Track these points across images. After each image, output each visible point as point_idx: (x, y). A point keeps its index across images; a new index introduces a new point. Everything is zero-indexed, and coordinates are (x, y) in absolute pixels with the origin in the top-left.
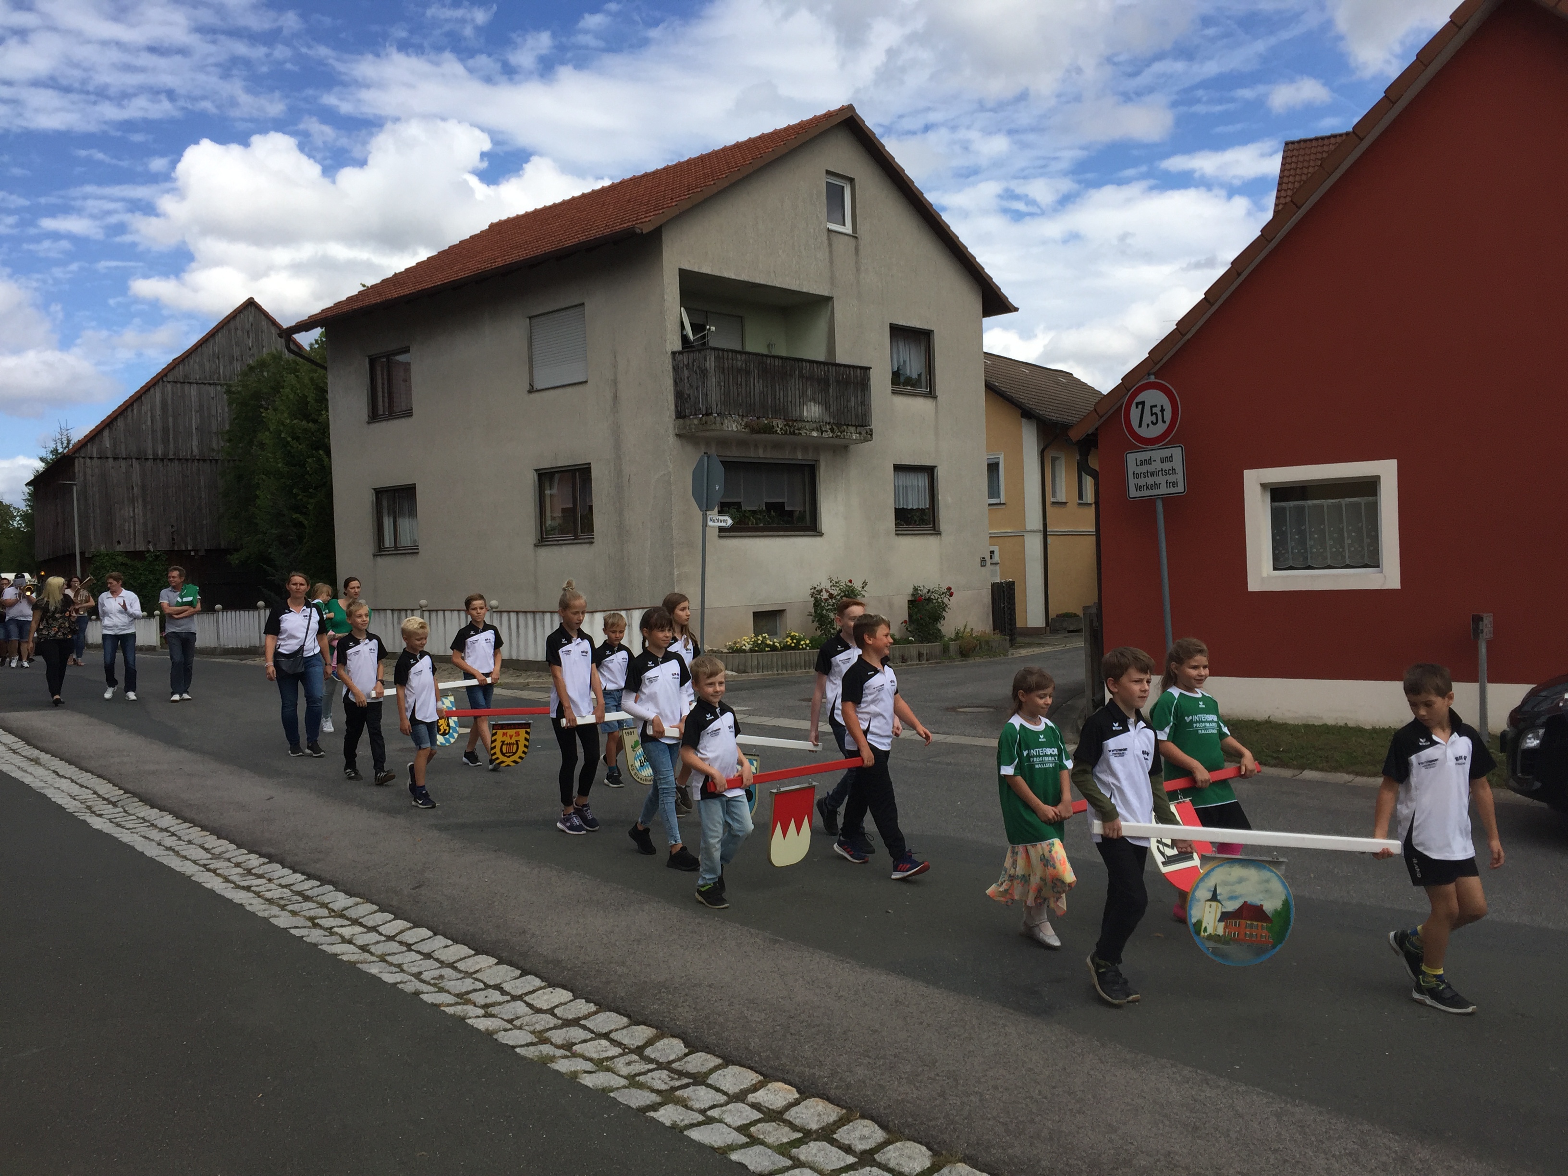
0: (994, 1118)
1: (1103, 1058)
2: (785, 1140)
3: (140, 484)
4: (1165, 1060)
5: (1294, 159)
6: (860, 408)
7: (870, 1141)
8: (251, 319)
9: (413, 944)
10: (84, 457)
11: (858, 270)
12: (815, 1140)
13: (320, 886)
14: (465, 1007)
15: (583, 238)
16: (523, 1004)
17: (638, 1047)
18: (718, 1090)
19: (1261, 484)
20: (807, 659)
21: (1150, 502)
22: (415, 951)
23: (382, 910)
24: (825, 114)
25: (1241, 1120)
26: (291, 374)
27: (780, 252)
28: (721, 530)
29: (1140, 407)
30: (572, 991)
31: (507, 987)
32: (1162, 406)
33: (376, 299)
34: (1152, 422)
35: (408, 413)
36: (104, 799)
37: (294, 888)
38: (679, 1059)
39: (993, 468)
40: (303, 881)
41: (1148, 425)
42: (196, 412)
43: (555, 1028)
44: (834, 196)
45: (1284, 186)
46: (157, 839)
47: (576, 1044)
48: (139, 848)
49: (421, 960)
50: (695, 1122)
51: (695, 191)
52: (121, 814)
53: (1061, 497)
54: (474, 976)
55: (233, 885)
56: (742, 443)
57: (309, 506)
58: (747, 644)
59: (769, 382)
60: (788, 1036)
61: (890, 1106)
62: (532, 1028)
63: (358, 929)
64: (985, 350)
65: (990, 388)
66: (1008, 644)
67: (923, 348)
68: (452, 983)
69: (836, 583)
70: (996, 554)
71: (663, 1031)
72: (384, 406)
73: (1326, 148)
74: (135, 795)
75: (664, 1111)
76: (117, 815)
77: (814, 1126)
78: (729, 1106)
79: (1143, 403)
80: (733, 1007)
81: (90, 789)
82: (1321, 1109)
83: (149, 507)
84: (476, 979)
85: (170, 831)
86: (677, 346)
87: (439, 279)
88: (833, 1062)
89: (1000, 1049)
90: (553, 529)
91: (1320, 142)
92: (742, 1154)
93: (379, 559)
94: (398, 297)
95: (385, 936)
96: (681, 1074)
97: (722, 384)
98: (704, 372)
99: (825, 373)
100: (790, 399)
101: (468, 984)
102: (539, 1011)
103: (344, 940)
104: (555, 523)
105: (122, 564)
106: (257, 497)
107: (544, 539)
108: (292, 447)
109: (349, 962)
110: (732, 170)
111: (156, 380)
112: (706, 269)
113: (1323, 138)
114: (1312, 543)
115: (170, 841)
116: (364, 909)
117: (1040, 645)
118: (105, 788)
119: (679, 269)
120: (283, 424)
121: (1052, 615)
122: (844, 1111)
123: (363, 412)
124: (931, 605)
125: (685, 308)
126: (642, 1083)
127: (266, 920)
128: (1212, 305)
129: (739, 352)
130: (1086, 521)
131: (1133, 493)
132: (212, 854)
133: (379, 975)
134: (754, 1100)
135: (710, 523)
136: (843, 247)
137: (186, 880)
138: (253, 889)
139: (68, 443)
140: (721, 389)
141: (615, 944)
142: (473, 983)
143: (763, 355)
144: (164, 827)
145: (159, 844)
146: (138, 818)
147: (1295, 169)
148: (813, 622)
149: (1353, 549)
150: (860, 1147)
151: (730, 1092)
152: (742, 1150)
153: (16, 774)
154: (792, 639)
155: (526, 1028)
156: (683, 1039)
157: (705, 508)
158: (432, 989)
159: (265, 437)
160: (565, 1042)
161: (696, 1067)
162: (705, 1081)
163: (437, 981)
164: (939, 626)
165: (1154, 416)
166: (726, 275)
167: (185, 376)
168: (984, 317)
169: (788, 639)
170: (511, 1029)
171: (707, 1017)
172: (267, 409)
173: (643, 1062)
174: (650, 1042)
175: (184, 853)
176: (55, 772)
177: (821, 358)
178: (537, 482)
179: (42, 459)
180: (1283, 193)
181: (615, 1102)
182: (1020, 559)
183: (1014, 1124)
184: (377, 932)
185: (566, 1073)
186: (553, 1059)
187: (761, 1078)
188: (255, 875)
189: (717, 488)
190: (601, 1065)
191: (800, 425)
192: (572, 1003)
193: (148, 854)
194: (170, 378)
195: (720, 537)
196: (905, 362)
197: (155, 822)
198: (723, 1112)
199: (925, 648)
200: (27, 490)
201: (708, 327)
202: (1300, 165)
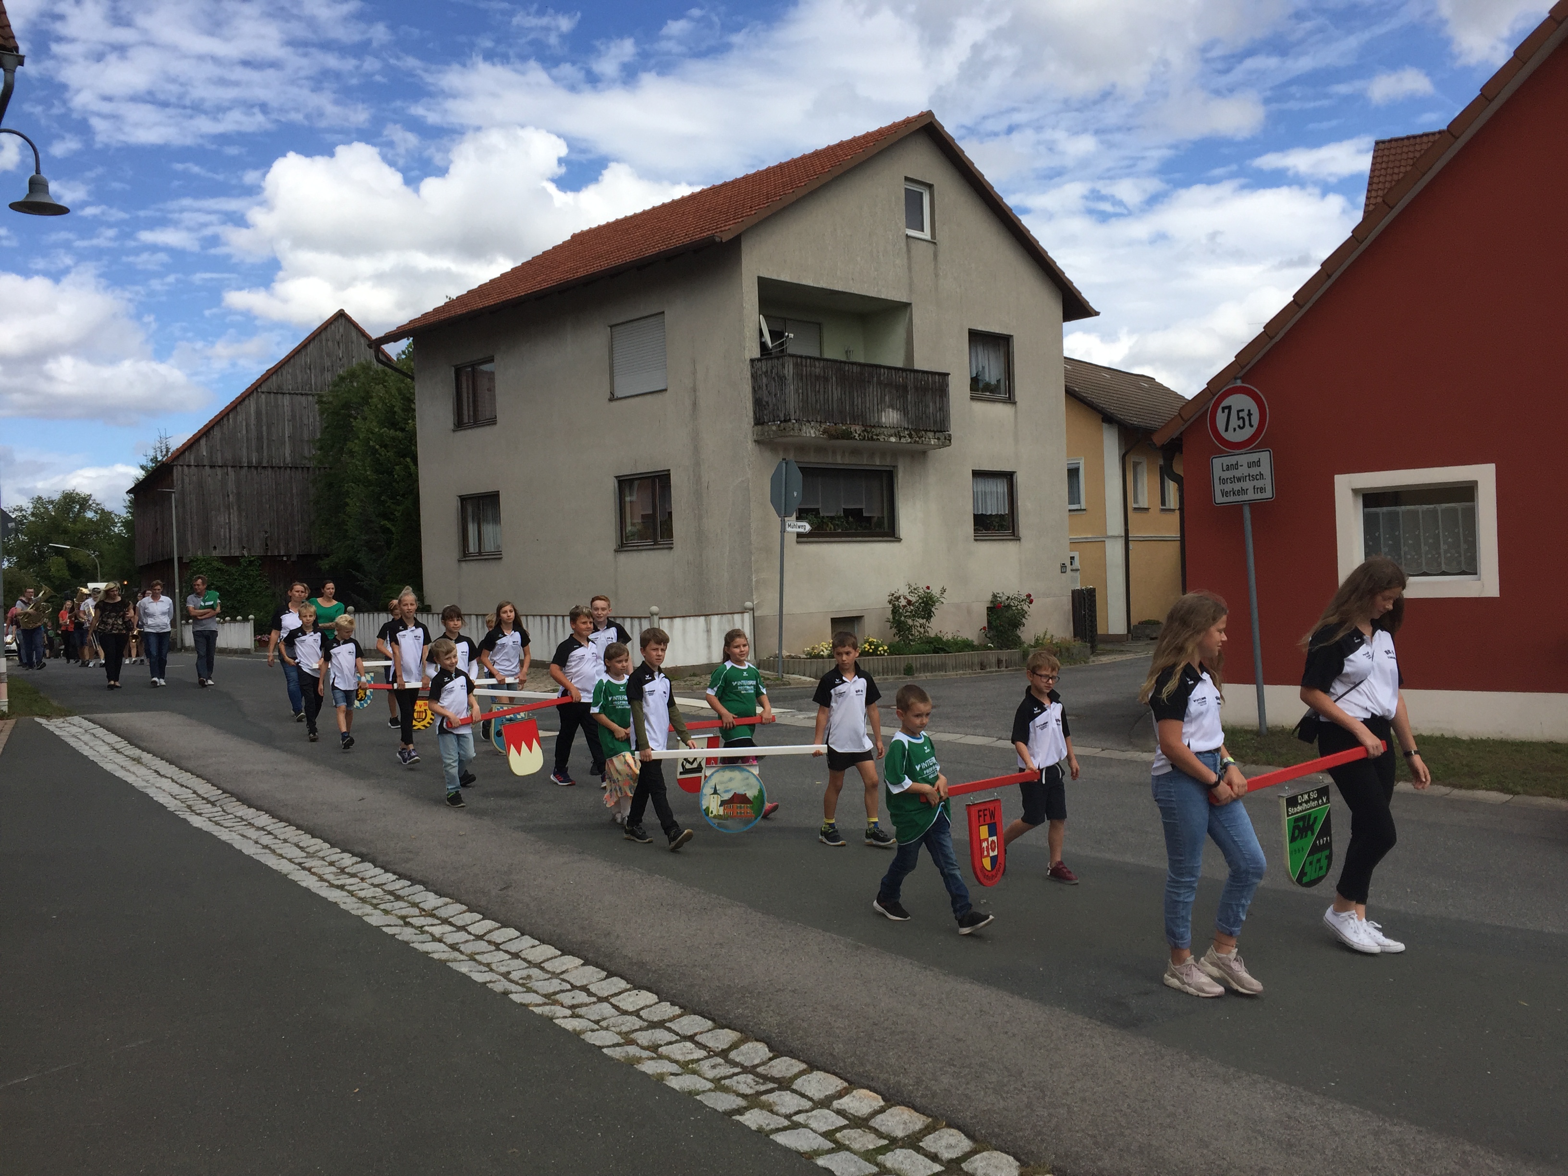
0: (1083, 1131)
1: (1193, 1073)
2: (871, 1147)
3: (235, 491)
4: (1257, 1075)
5: (1385, 159)
6: (938, 414)
7: (956, 1150)
8: (341, 330)
9: (501, 944)
10: (182, 466)
11: (937, 275)
12: (901, 1147)
13: (411, 885)
14: (553, 1007)
15: (663, 248)
16: (609, 1006)
17: (723, 1051)
18: (803, 1096)
19: (1353, 490)
20: (885, 665)
21: (1237, 508)
22: (503, 951)
23: (471, 910)
24: (904, 121)
25: (1337, 1139)
26: (379, 384)
27: (859, 259)
28: (799, 535)
29: (1226, 411)
30: (657, 994)
31: (593, 988)
32: (1249, 411)
33: (460, 311)
34: (1239, 426)
35: (492, 421)
36: (203, 798)
37: (386, 887)
38: (763, 1063)
39: (1073, 473)
40: (394, 881)
41: (1235, 430)
42: (289, 421)
43: (641, 1029)
44: (913, 203)
45: (1375, 186)
46: (254, 837)
47: (661, 1046)
48: (237, 846)
49: (509, 959)
50: (780, 1126)
51: (774, 199)
52: (219, 814)
53: (1144, 503)
54: (562, 977)
55: (327, 884)
56: (820, 449)
57: (396, 513)
58: (825, 650)
59: (847, 389)
60: (872, 1042)
61: (976, 1116)
62: (618, 1030)
63: (448, 928)
64: (1066, 354)
65: (1070, 393)
66: (1089, 651)
67: (1002, 354)
68: (540, 983)
69: (915, 589)
70: (1077, 559)
71: (748, 1034)
72: (469, 416)
73: (1418, 147)
74: (232, 795)
75: (750, 1115)
76: (216, 814)
77: (900, 1133)
78: (814, 1112)
79: (1229, 408)
80: (815, 1013)
81: (190, 789)
82: (1421, 1129)
83: (244, 514)
84: (563, 980)
85: (266, 830)
86: (756, 354)
87: (522, 290)
88: (918, 1070)
89: (1088, 1061)
90: (633, 534)
91: (1412, 141)
92: (828, 1160)
93: (463, 564)
94: (484, 308)
95: (474, 935)
96: (766, 1078)
97: (800, 391)
98: (782, 379)
99: (903, 380)
100: (868, 405)
101: (554, 985)
102: (625, 1013)
103: (435, 939)
104: (635, 529)
105: (218, 569)
106: (348, 505)
107: (624, 545)
108: (381, 455)
109: (440, 960)
110: (811, 178)
111: (250, 391)
112: (785, 277)
113: (1414, 137)
114: (1406, 549)
115: (266, 840)
116: (453, 909)
117: (1121, 652)
118: (205, 788)
119: (759, 278)
120: (372, 433)
121: (1134, 621)
122: (930, 1120)
123: (449, 420)
124: (1011, 612)
125: (765, 316)
126: (727, 1087)
127: (359, 918)
128: (1301, 307)
129: (818, 359)
130: (1170, 526)
131: (1219, 499)
132: (308, 853)
133: (468, 974)
134: (839, 1107)
135: (789, 529)
136: (922, 252)
137: (282, 878)
138: (346, 888)
139: (167, 452)
140: (799, 396)
141: (698, 947)
142: (560, 984)
143: (841, 362)
144: (261, 826)
145: (257, 842)
146: (236, 817)
147: (1386, 169)
148: (891, 628)
149: (1449, 555)
150: (947, 1155)
151: (815, 1098)
152: (829, 1156)
153: (120, 773)
154: (870, 645)
155: (613, 1029)
156: (767, 1044)
157: (784, 514)
158: (520, 989)
159: (355, 446)
160: (651, 1044)
161: (781, 1071)
162: (790, 1086)
163: (524, 981)
164: (1018, 632)
165: (1241, 420)
166: (804, 282)
167: (279, 386)
168: (1065, 321)
169: (866, 645)
170: (598, 1030)
171: (790, 1023)
172: (356, 418)
173: (728, 1065)
174: (734, 1046)
175: (278, 851)
176: (156, 771)
177: (900, 365)
178: (617, 490)
179: (143, 467)
180: (1374, 194)
181: (701, 1105)
182: (1102, 565)
183: (1103, 1137)
184: (467, 931)
185: (653, 1075)
186: (639, 1060)
187: (846, 1084)
188: (348, 874)
189: (795, 494)
190: (687, 1067)
191: (878, 430)
192: (657, 1006)
193: (246, 851)
194: (264, 388)
195: (798, 542)
196: (983, 368)
197: (252, 821)
198: (808, 1118)
199: (1004, 654)
200: (128, 497)
201: (787, 334)
202: (1391, 165)
